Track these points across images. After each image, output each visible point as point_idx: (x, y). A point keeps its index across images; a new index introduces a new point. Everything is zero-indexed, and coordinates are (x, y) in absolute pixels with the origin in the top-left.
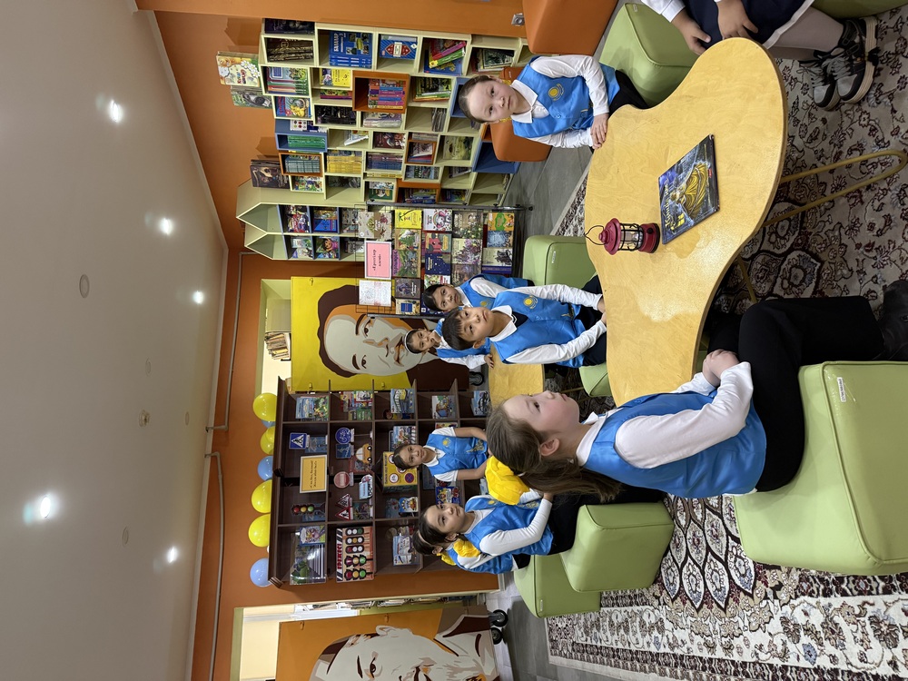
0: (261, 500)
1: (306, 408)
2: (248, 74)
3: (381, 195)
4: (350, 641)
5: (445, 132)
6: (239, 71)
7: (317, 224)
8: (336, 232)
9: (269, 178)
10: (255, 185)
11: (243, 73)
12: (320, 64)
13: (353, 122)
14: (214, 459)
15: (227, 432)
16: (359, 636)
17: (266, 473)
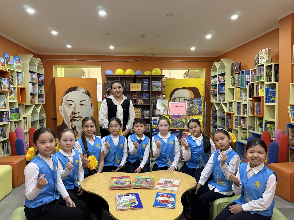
0: (129, 72)
1: (156, 84)
2: (263, 59)
3: (230, 108)
4: (90, 98)
5: (248, 130)
6: (264, 56)
7: (221, 86)
8: (219, 92)
9: (234, 69)
10: (232, 64)
11: (263, 58)
12: (265, 84)
13: (250, 97)
14: (144, 57)
15: (153, 61)
16: (92, 101)
17: (137, 73)
